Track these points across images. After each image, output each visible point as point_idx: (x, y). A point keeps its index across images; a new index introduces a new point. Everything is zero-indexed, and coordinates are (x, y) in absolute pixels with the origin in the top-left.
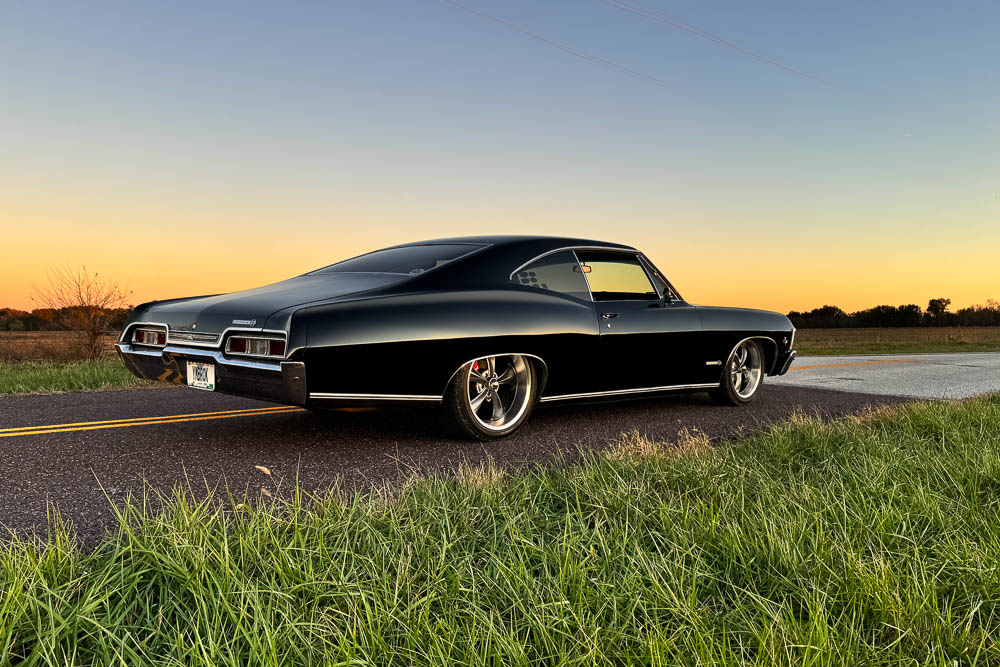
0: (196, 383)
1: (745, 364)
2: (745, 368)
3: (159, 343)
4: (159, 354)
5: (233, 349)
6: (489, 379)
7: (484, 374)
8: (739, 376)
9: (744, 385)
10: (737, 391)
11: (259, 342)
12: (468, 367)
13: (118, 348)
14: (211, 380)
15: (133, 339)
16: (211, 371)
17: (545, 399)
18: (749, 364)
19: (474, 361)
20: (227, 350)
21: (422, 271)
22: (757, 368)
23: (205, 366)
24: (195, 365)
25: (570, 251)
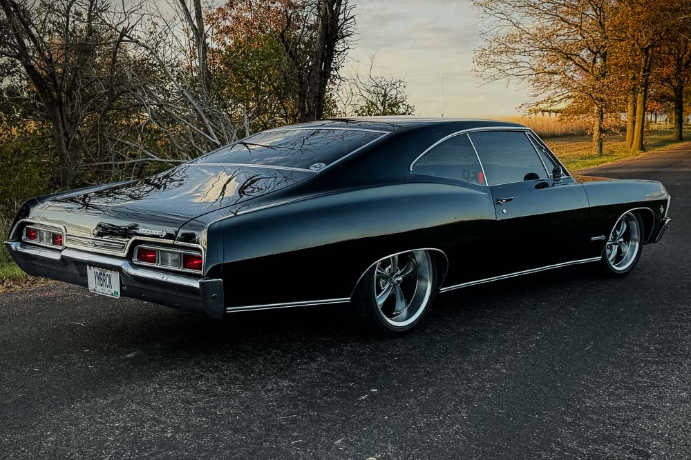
0: (99, 288)
1: (622, 237)
2: (622, 240)
3: (54, 243)
4: (57, 256)
5: (141, 258)
6: (392, 274)
7: (387, 269)
8: (615, 248)
9: (619, 258)
10: (612, 263)
11: (169, 254)
12: (374, 268)
13: (8, 246)
14: (116, 287)
15: (24, 237)
16: (115, 278)
17: (443, 290)
18: (627, 237)
19: (378, 262)
20: (135, 260)
21: (324, 167)
22: (636, 241)
23: (108, 272)
24: (97, 270)
25: (464, 134)
